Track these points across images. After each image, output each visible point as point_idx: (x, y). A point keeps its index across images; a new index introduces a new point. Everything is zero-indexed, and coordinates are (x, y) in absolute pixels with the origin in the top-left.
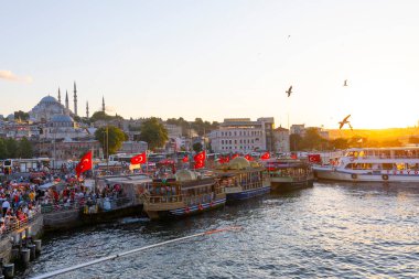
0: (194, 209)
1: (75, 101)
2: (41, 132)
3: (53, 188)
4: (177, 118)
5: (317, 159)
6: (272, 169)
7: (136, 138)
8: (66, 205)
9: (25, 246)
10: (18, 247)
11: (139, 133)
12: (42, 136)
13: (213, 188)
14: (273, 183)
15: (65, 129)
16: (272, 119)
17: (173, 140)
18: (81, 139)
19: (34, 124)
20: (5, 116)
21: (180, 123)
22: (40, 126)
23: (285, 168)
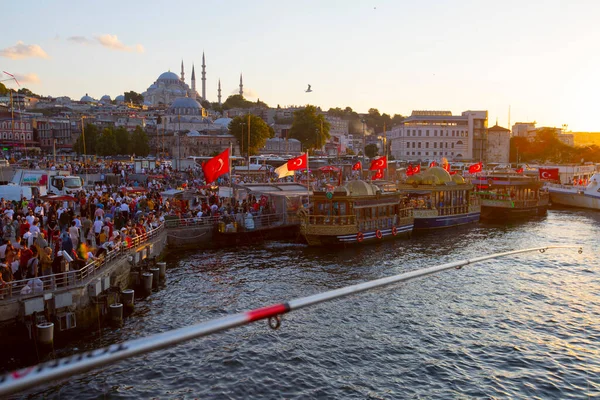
0: (369, 236)
1: (204, 79)
2: (159, 121)
3: (179, 196)
4: (343, 108)
5: (554, 175)
6: (484, 187)
7: (284, 134)
8: (195, 219)
9: (146, 269)
10: (138, 269)
11: (288, 127)
12: (160, 126)
13: (396, 209)
14: (484, 208)
15: (188, 117)
16: (485, 113)
17: (336, 139)
18: (212, 132)
19: (150, 109)
20: (113, 98)
21: (347, 115)
22: (157, 113)
23: (504, 187)
